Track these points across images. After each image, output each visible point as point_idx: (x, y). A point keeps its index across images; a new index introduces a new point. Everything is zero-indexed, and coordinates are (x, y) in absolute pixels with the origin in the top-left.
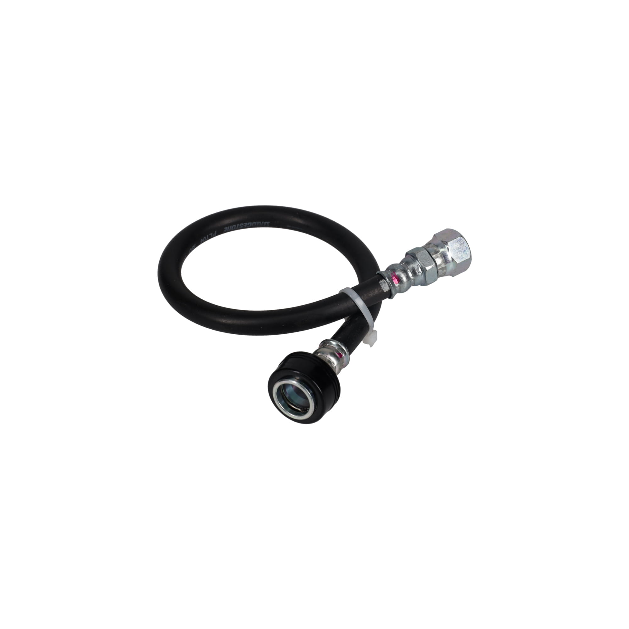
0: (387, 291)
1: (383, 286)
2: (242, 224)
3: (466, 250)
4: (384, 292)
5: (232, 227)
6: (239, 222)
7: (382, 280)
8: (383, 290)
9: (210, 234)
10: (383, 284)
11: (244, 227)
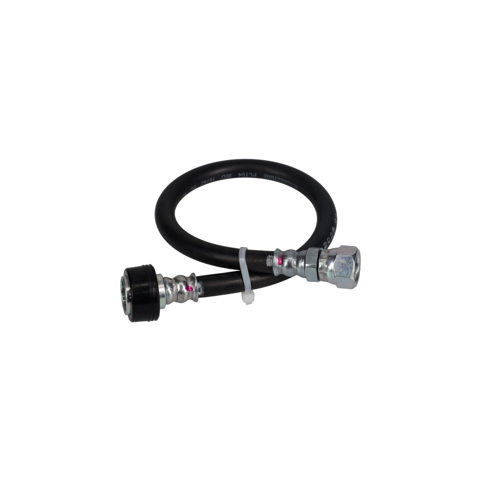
0: (270, 266)
1: (268, 260)
2: (279, 178)
3: (349, 270)
4: (267, 265)
5: (271, 177)
6: (277, 176)
7: (271, 256)
8: (267, 263)
9: (250, 173)
10: (269, 259)
11: (280, 181)
